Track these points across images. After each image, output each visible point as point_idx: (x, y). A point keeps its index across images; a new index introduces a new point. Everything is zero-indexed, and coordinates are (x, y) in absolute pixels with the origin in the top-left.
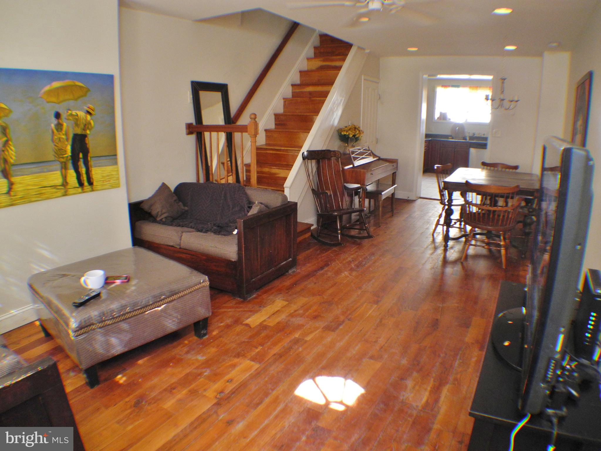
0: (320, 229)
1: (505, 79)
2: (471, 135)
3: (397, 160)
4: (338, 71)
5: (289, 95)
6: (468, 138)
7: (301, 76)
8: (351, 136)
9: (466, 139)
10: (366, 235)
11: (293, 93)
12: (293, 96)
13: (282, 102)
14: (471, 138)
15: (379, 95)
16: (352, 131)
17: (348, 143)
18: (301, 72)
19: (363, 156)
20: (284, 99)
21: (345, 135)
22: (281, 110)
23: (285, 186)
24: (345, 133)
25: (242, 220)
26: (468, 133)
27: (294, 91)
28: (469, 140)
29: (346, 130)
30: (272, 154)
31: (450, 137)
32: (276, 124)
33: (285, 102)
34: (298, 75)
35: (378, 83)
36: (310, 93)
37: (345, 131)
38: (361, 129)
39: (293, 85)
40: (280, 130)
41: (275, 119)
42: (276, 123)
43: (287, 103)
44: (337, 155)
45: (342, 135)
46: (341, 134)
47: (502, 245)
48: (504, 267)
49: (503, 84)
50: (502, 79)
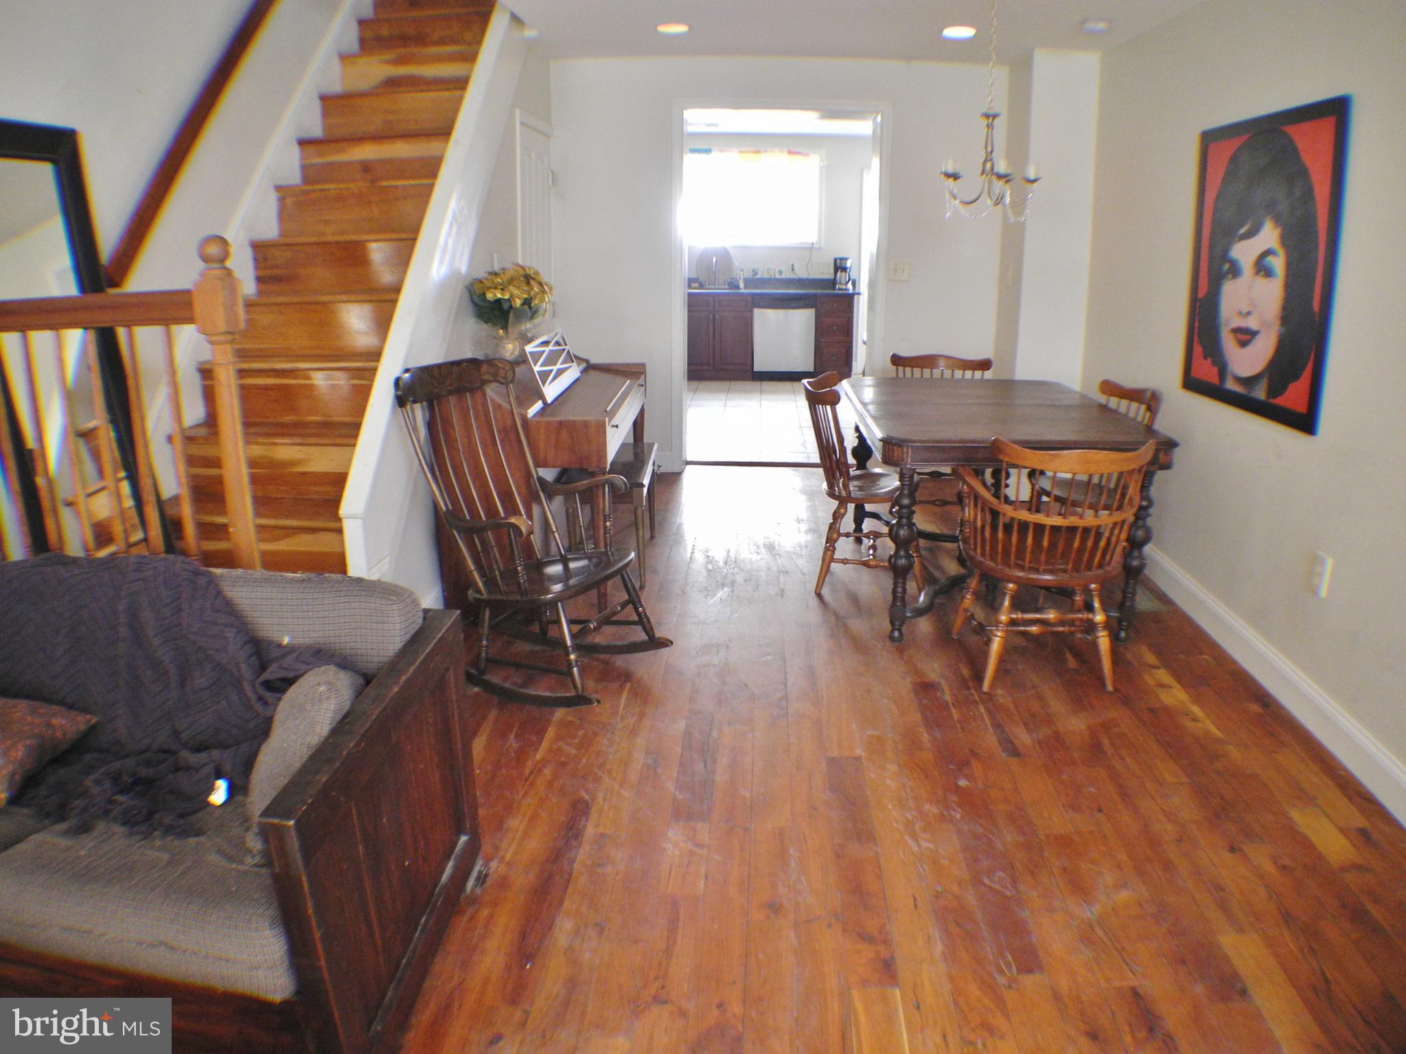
0: (486, 647)
1: (995, 116)
2: (749, 275)
3: (643, 365)
4: (458, 93)
5: (293, 176)
6: (742, 285)
7: (326, 113)
8: (518, 303)
9: (738, 287)
10: (644, 637)
11: (304, 168)
12: (306, 179)
13: (272, 200)
14: (748, 282)
15: (553, 173)
16: (518, 288)
17: (505, 327)
18: (324, 98)
19: (559, 366)
20: (278, 188)
21: (498, 301)
22: (270, 230)
23: (344, 510)
24: (499, 296)
25: (292, 823)
26: (742, 269)
27: (308, 162)
28: (745, 287)
29: (500, 284)
30: (266, 388)
31: (695, 282)
32: (260, 280)
33: (282, 200)
34: (316, 108)
35: (548, 136)
36: (366, 167)
37: (496, 288)
38: (544, 277)
39: (303, 143)
40: (282, 299)
41: (256, 260)
42: (262, 273)
43: (289, 201)
44: (502, 372)
45: (490, 302)
46: (485, 299)
47: (1100, 623)
48: (1110, 688)
49: (990, 131)
50: (987, 116)
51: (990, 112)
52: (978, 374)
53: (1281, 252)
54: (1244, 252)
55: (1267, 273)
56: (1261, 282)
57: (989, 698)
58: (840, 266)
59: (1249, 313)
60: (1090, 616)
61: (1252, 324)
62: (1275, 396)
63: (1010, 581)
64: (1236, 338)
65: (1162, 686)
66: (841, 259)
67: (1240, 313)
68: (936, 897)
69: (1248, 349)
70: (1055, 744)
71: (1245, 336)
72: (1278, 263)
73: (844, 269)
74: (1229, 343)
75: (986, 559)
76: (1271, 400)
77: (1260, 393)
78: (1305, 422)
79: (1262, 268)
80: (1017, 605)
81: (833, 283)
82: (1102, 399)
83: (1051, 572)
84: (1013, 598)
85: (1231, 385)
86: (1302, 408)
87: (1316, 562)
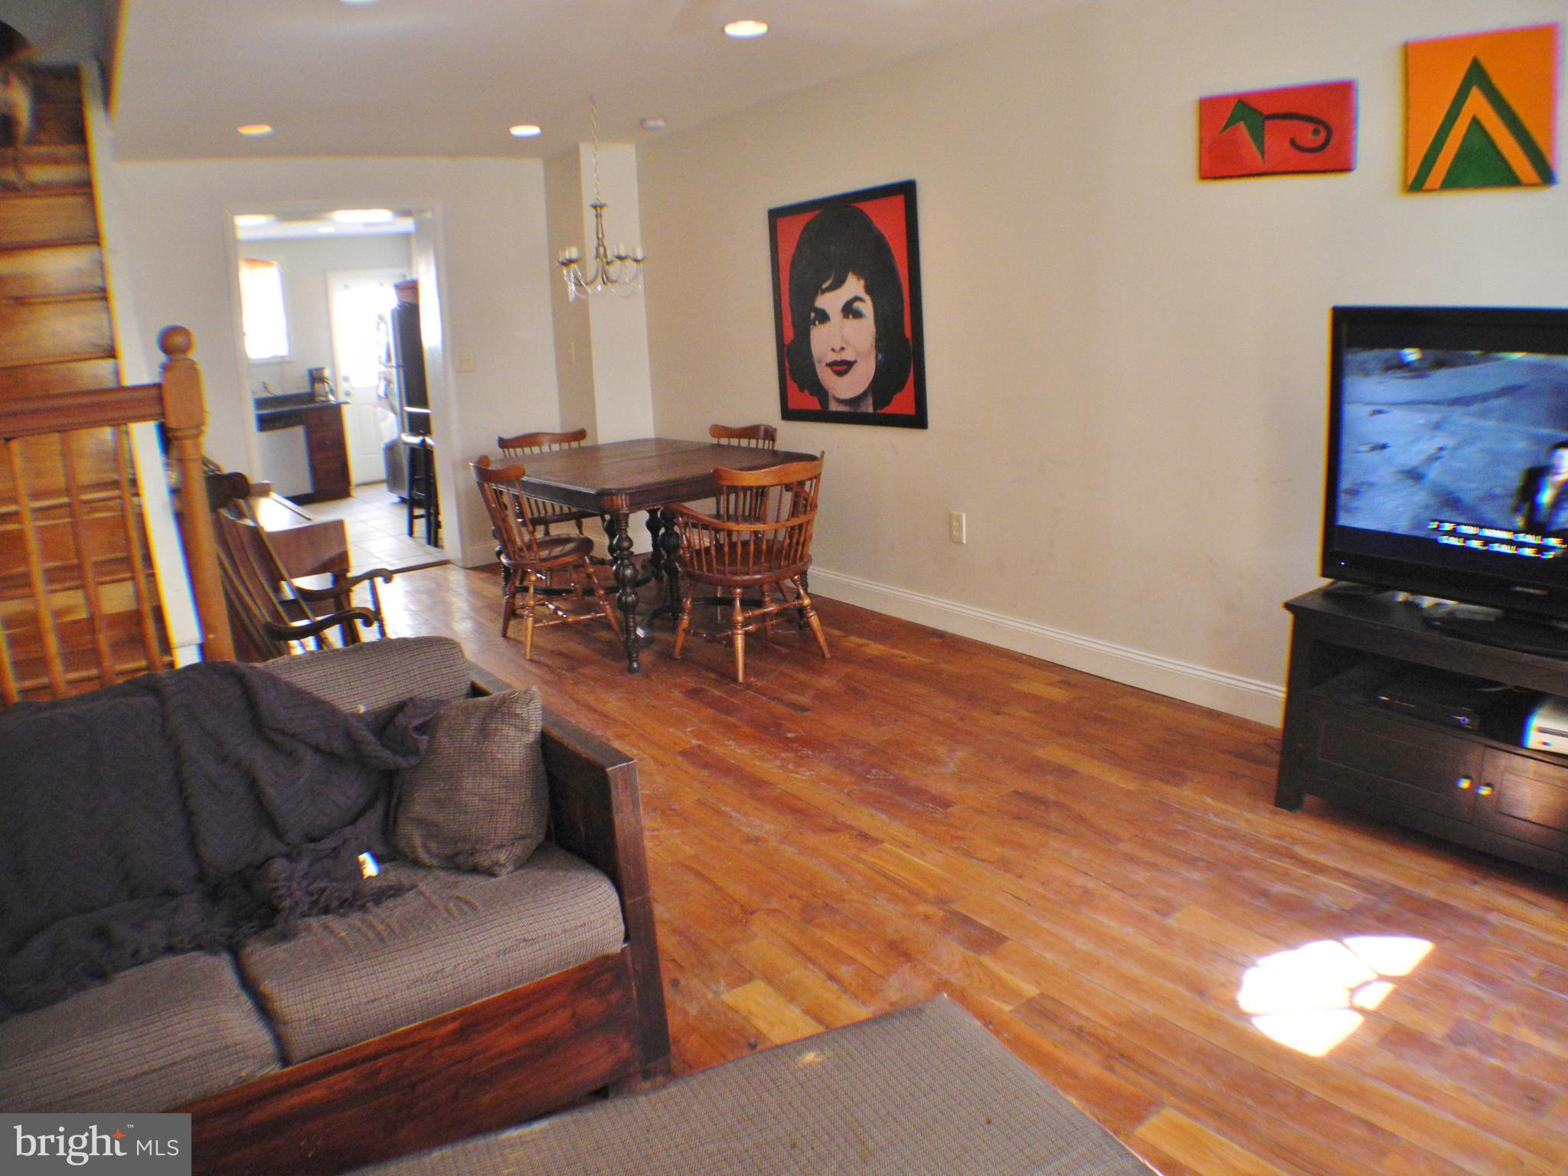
1: (602, 207)
47: (808, 606)
48: (828, 656)
49: (599, 219)
50: (595, 207)
51: (598, 203)
52: (574, 444)
53: (867, 299)
54: (831, 302)
55: (858, 315)
56: (852, 323)
57: (749, 686)
58: (316, 377)
59: (843, 349)
60: (800, 602)
61: (848, 356)
62: (883, 406)
63: (735, 587)
64: (832, 370)
65: (862, 645)
66: (317, 370)
67: (833, 350)
68: (848, 795)
69: (847, 377)
70: (823, 696)
71: (842, 368)
72: (867, 307)
73: (322, 380)
74: (827, 377)
75: (713, 573)
76: (878, 411)
77: (868, 407)
78: (918, 420)
79: (849, 310)
80: (747, 604)
81: (311, 397)
82: (715, 441)
83: (759, 572)
84: (742, 602)
85: (834, 407)
86: (911, 410)
87: (951, 520)
